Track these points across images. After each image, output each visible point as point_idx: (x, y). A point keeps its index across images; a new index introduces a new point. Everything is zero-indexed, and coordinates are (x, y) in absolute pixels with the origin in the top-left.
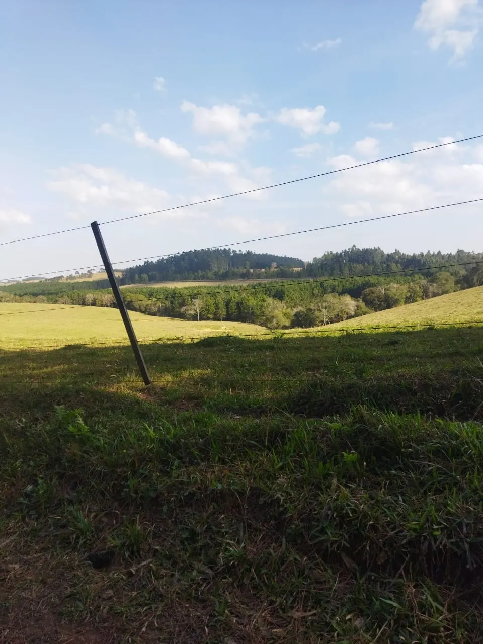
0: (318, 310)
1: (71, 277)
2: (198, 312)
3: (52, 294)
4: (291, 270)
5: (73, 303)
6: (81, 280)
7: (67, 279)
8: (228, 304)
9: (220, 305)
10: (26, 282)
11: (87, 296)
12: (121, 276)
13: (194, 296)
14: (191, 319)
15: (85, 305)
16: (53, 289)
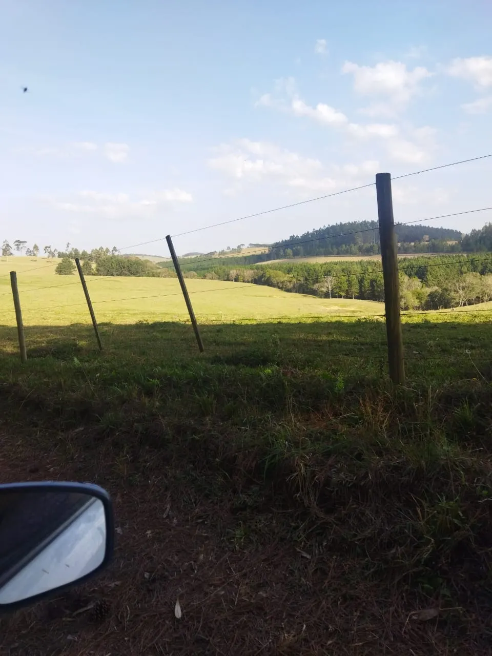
0: (455, 291)
1: (223, 253)
2: (330, 290)
3: (204, 269)
4: (444, 243)
5: (219, 279)
6: (231, 256)
7: (219, 255)
8: (361, 281)
9: (353, 282)
10: (186, 258)
11: (231, 272)
12: (267, 252)
13: (328, 273)
14: (323, 296)
15: (229, 280)
16: (205, 264)
